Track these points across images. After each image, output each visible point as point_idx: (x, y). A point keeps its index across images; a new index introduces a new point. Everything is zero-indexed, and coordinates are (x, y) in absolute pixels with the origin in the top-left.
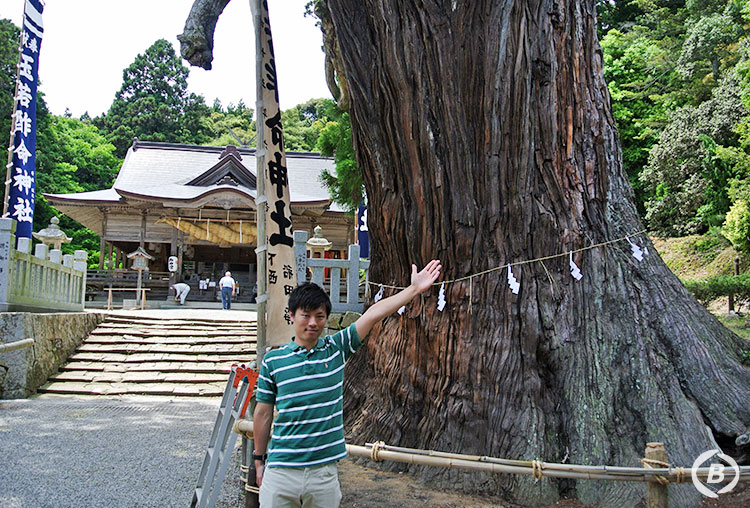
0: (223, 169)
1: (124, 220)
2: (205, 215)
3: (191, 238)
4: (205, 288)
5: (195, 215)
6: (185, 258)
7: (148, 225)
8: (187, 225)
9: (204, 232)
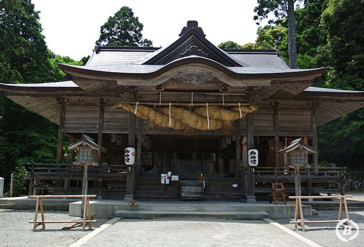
0: (185, 46)
1: (82, 112)
2: (166, 98)
3: (151, 125)
4: (167, 182)
5: (155, 98)
6: (143, 149)
7: (106, 116)
8: (146, 111)
9: (165, 117)
